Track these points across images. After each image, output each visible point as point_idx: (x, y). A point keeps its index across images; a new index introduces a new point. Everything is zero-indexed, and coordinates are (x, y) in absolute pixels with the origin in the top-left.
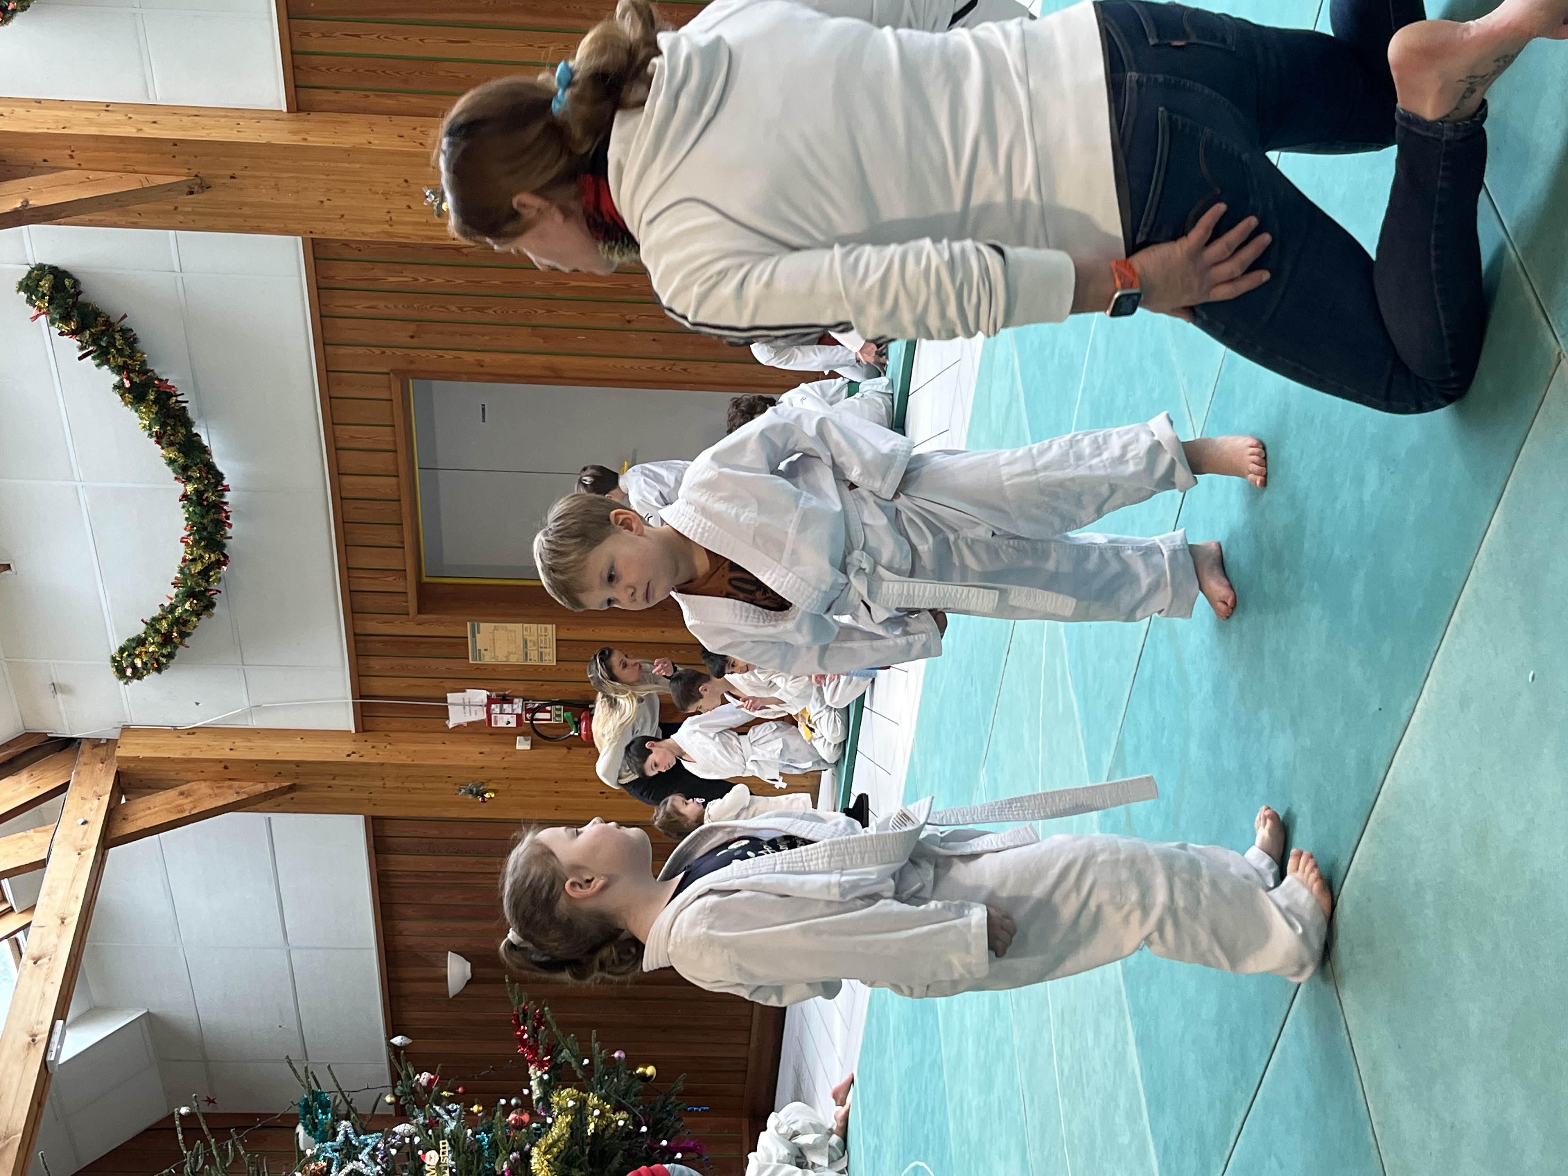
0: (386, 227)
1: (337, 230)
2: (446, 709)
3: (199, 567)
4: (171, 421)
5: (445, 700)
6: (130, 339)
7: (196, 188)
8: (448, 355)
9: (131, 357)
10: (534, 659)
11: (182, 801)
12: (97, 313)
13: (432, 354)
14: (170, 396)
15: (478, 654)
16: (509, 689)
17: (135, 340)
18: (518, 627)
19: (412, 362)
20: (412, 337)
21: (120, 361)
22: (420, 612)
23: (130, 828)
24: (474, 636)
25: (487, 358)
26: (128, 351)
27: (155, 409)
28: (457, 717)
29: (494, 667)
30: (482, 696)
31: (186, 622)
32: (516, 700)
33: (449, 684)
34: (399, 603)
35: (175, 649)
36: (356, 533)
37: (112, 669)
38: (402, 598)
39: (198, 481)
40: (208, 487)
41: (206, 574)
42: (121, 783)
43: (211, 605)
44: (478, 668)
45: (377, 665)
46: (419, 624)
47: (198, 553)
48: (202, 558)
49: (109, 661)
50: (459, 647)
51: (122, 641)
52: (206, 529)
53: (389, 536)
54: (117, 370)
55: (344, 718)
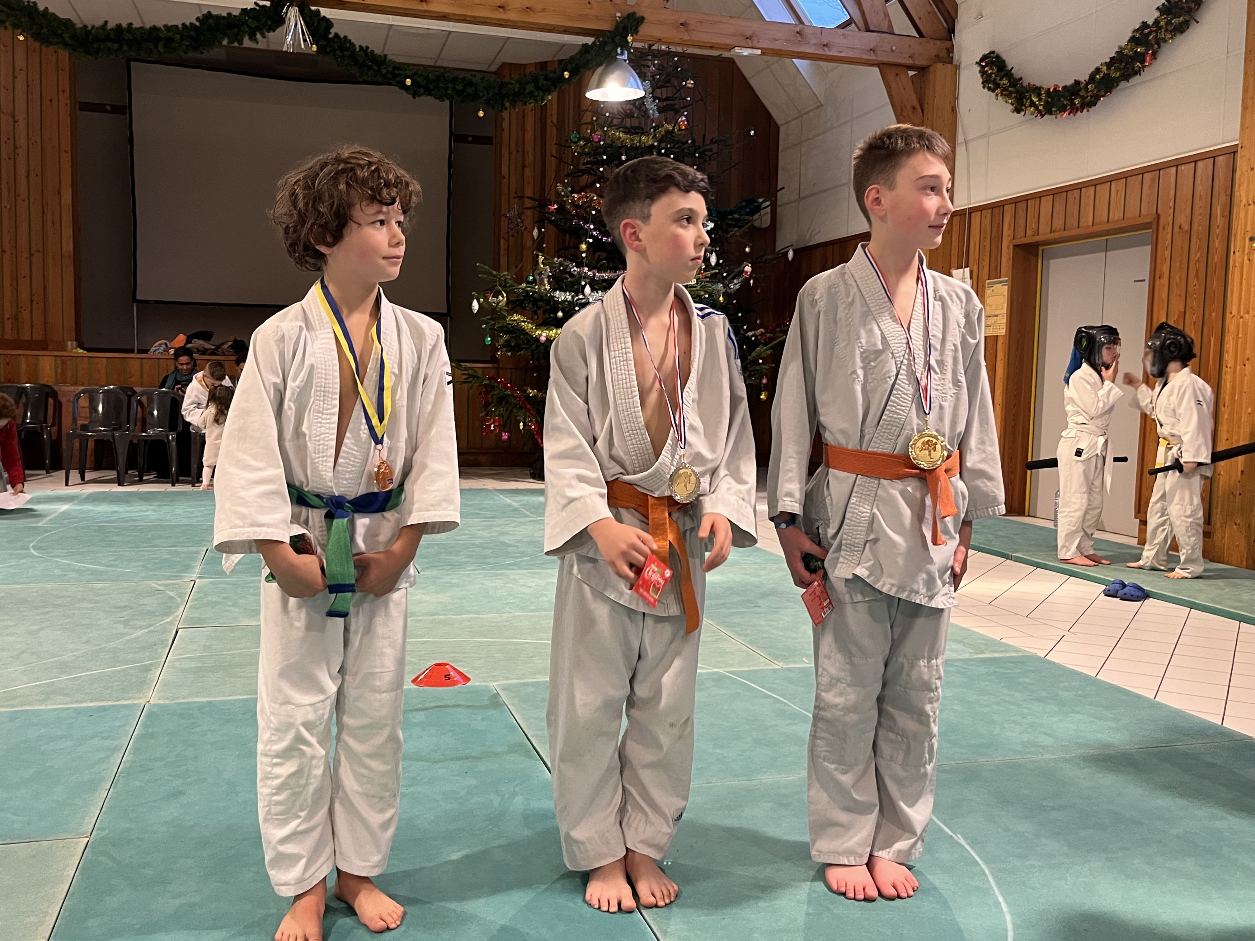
0: (1244, 201)
2: (961, 268)
3: (1036, 99)
4: (1124, 66)
5: (967, 266)
6: (1182, 28)
8: (1167, 253)
9: (1167, 30)
12: (1199, 3)
13: (1169, 242)
14: (1143, 63)
15: (992, 286)
17: (1181, 33)
18: (1004, 310)
19: (1164, 228)
20: (1180, 227)
21: (1163, 23)
22: (1015, 246)
24: (1001, 282)
25: (1165, 281)
26: (1171, 28)
27: (1131, 54)
29: (983, 296)
31: (1008, 95)
33: (975, 268)
34: (1020, 232)
35: (993, 91)
36: (1060, 201)
37: (987, 52)
38: (1023, 234)
39: (1087, 91)
40: (1083, 98)
41: (1033, 104)
42: (922, 70)
43: (1018, 110)
44: (984, 286)
45: (987, 222)
46: (1008, 247)
47: (1043, 97)
48: (1040, 100)
49: (992, 50)
50: (995, 273)
51: (1004, 56)
52: (1059, 99)
53: (1058, 223)
54: (1157, 22)
55: (961, 204)
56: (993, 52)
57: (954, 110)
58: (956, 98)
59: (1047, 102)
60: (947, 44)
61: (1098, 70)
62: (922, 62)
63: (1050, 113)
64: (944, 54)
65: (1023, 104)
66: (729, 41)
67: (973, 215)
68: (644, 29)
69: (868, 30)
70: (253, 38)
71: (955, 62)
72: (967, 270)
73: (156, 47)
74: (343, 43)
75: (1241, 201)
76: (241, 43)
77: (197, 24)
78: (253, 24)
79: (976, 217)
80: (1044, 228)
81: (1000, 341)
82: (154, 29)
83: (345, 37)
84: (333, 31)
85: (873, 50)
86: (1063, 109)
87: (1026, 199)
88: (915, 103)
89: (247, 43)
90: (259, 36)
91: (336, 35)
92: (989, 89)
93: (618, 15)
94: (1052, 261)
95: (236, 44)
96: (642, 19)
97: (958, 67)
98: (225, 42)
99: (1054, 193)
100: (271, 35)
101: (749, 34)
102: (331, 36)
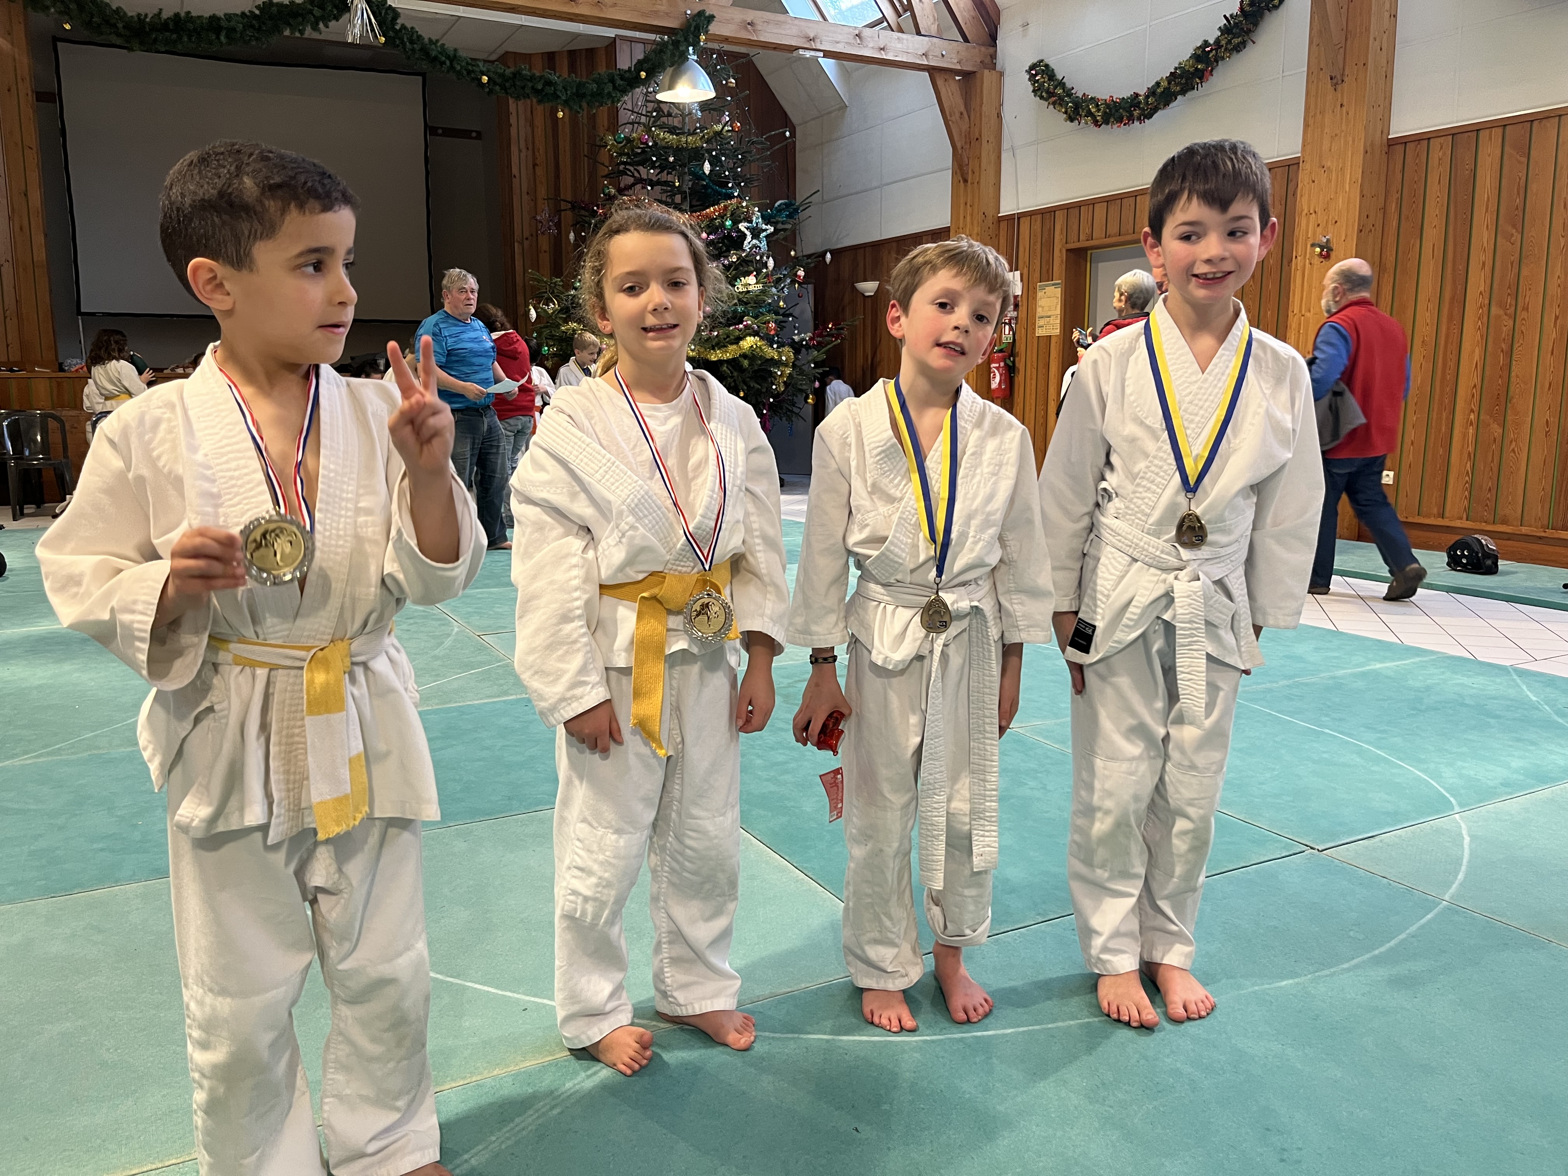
0: (1306, 211)
1: (1303, 177)
3: (1093, 110)
4: (1183, 81)
5: (1016, 270)
6: (1239, 48)
7: (1335, 81)
9: (1226, 49)
10: (1039, 322)
11: (957, 115)
12: (1256, 24)
14: (1201, 78)
15: (1043, 288)
16: (1023, 308)
17: (1238, 51)
18: (1058, 312)
21: (1223, 43)
22: (1067, 250)
23: (940, 83)
24: (1053, 285)
26: (1230, 47)
27: (1191, 70)
29: (1035, 298)
31: (1061, 105)
32: (1017, 313)
33: (1026, 271)
34: (1073, 236)
35: (1046, 100)
36: (1114, 208)
37: (1035, 61)
38: (1076, 239)
39: (1147, 103)
40: (1143, 109)
41: (1090, 114)
42: (968, 75)
43: (1071, 120)
44: (1035, 288)
45: (1037, 226)
46: (1061, 251)
47: (1102, 107)
48: (1099, 110)
49: (1041, 58)
50: (1047, 276)
51: (1052, 65)
52: (1117, 111)
53: (1113, 228)
54: (1217, 41)
55: (1006, 209)
56: (1042, 61)
57: (999, 116)
58: (1001, 105)
59: (1105, 113)
60: (991, 50)
61: (1158, 84)
62: (968, 68)
63: (1107, 124)
64: (988, 60)
65: (1078, 114)
66: (793, 43)
67: (1022, 220)
68: (714, 28)
69: (919, 33)
70: (315, 28)
71: (998, 68)
72: (1018, 273)
73: (218, 38)
74: (413, 36)
75: (1302, 210)
76: (302, 32)
77: (257, 12)
78: (317, 12)
79: (1025, 223)
80: (1098, 233)
81: (1053, 341)
82: (214, 18)
83: (412, 28)
84: (399, 21)
85: (923, 55)
86: (1120, 120)
87: (1078, 206)
88: (962, 109)
89: (309, 33)
90: (321, 25)
91: (403, 27)
92: (1041, 97)
93: (689, 12)
94: (1101, 265)
95: (297, 34)
96: (711, 18)
97: (1001, 74)
98: (287, 33)
99: (1108, 200)
100: (333, 24)
101: (812, 36)
102: (398, 27)
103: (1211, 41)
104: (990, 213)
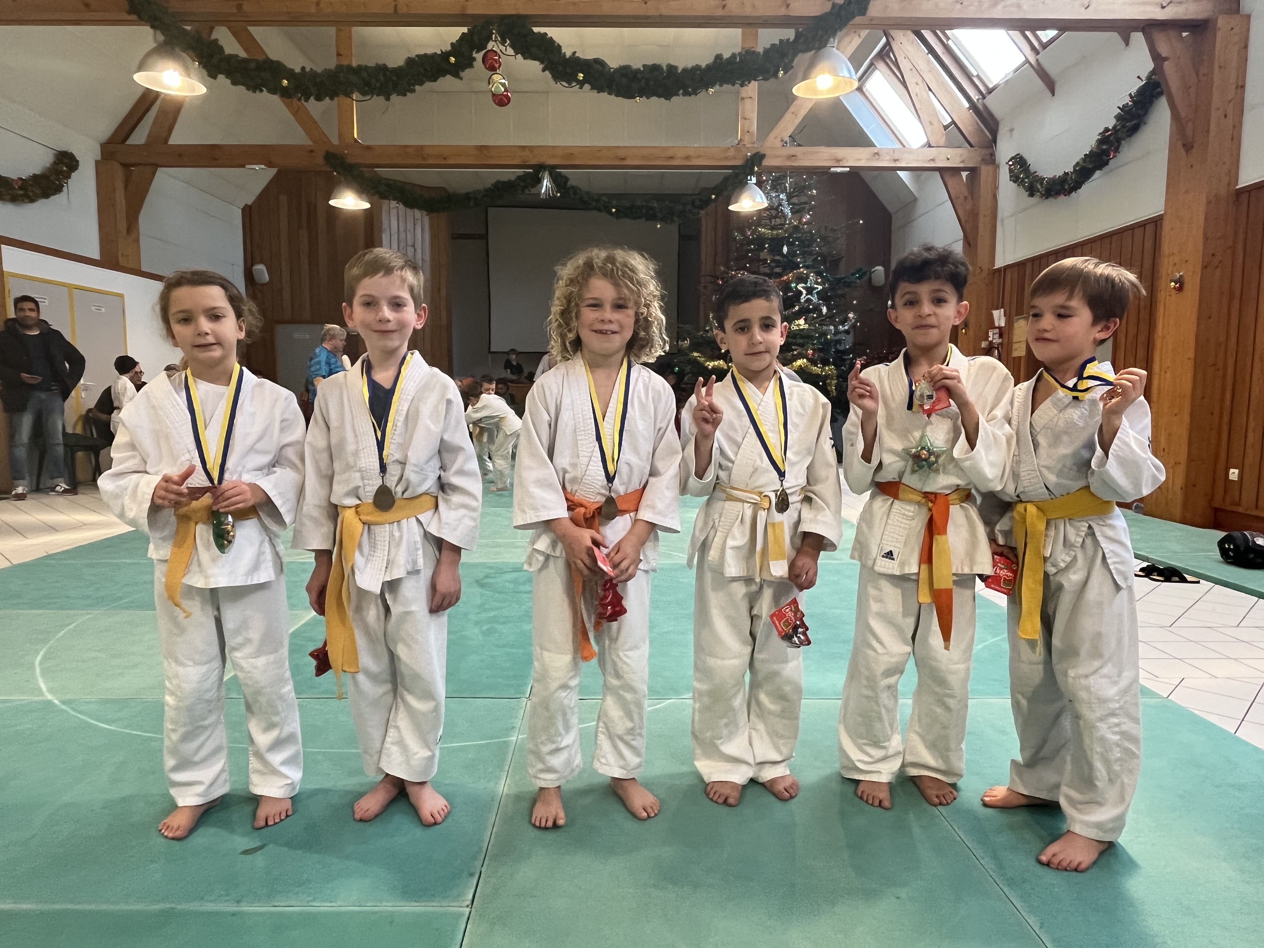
0: (1165, 255)
1: (1166, 229)
2: (998, 309)
5: (1001, 308)
7: (1186, 148)
9: (1122, 132)
10: (1015, 346)
11: (962, 199)
12: (1146, 110)
14: (1107, 156)
15: (1017, 320)
17: (1135, 132)
21: (1122, 127)
23: (947, 178)
26: (1128, 130)
27: (1098, 150)
28: (996, 313)
29: (1012, 328)
30: (1003, 324)
32: (1001, 340)
33: (1008, 309)
37: (1015, 154)
40: (1069, 184)
41: (1039, 191)
42: (972, 170)
43: (1030, 196)
44: (1012, 321)
45: (1015, 275)
47: (1045, 186)
48: (1043, 188)
49: (1018, 152)
50: (1020, 312)
51: (1026, 157)
52: (1055, 187)
54: (1115, 127)
55: (999, 263)
56: (1018, 154)
57: (995, 196)
58: (997, 188)
60: (991, 151)
62: (970, 165)
63: (1048, 197)
64: (989, 158)
65: (1033, 191)
66: (827, 164)
67: (1007, 271)
68: (766, 162)
69: (930, 146)
70: (524, 192)
71: (996, 163)
72: (1002, 311)
73: (469, 204)
74: (575, 189)
77: (492, 188)
78: (522, 184)
79: (1009, 272)
81: (1022, 360)
82: (468, 193)
83: (576, 186)
84: (569, 183)
85: (933, 160)
88: (967, 194)
89: (520, 193)
91: (572, 186)
92: (1014, 182)
93: (749, 154)
96: (763, 156)
97: (997, 167)
100: (534, 189)
101: (840, 158)
102: (568, 186)
103: (1110, 128)
104: (985, 267)
